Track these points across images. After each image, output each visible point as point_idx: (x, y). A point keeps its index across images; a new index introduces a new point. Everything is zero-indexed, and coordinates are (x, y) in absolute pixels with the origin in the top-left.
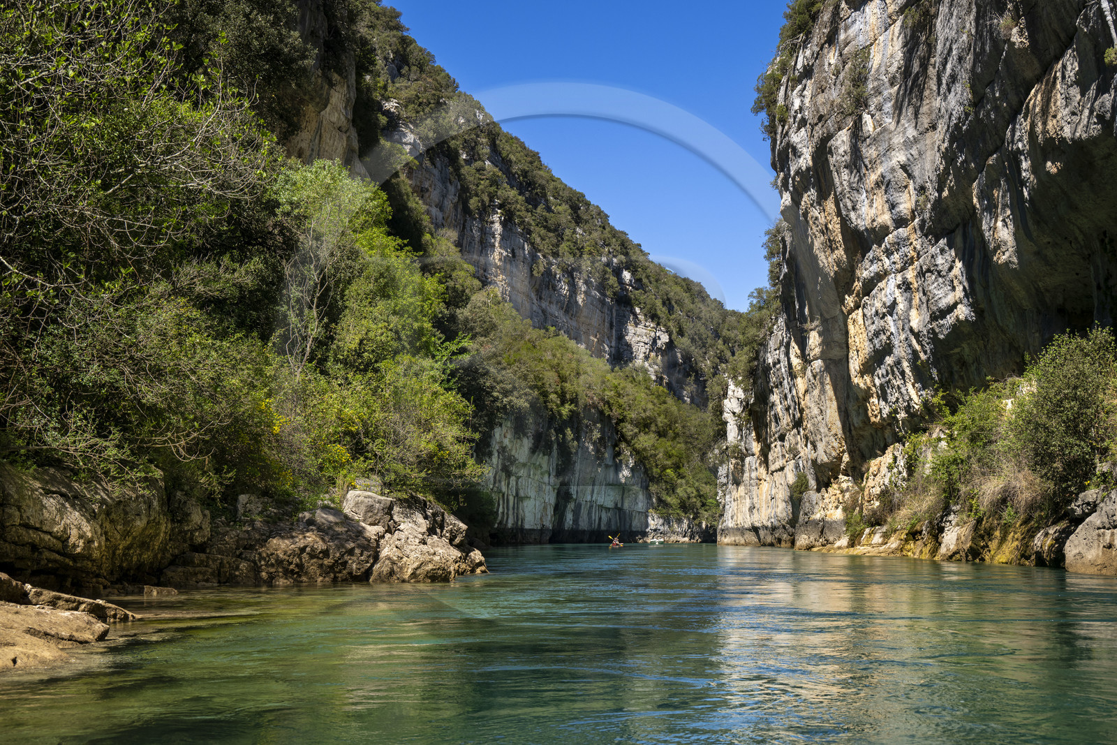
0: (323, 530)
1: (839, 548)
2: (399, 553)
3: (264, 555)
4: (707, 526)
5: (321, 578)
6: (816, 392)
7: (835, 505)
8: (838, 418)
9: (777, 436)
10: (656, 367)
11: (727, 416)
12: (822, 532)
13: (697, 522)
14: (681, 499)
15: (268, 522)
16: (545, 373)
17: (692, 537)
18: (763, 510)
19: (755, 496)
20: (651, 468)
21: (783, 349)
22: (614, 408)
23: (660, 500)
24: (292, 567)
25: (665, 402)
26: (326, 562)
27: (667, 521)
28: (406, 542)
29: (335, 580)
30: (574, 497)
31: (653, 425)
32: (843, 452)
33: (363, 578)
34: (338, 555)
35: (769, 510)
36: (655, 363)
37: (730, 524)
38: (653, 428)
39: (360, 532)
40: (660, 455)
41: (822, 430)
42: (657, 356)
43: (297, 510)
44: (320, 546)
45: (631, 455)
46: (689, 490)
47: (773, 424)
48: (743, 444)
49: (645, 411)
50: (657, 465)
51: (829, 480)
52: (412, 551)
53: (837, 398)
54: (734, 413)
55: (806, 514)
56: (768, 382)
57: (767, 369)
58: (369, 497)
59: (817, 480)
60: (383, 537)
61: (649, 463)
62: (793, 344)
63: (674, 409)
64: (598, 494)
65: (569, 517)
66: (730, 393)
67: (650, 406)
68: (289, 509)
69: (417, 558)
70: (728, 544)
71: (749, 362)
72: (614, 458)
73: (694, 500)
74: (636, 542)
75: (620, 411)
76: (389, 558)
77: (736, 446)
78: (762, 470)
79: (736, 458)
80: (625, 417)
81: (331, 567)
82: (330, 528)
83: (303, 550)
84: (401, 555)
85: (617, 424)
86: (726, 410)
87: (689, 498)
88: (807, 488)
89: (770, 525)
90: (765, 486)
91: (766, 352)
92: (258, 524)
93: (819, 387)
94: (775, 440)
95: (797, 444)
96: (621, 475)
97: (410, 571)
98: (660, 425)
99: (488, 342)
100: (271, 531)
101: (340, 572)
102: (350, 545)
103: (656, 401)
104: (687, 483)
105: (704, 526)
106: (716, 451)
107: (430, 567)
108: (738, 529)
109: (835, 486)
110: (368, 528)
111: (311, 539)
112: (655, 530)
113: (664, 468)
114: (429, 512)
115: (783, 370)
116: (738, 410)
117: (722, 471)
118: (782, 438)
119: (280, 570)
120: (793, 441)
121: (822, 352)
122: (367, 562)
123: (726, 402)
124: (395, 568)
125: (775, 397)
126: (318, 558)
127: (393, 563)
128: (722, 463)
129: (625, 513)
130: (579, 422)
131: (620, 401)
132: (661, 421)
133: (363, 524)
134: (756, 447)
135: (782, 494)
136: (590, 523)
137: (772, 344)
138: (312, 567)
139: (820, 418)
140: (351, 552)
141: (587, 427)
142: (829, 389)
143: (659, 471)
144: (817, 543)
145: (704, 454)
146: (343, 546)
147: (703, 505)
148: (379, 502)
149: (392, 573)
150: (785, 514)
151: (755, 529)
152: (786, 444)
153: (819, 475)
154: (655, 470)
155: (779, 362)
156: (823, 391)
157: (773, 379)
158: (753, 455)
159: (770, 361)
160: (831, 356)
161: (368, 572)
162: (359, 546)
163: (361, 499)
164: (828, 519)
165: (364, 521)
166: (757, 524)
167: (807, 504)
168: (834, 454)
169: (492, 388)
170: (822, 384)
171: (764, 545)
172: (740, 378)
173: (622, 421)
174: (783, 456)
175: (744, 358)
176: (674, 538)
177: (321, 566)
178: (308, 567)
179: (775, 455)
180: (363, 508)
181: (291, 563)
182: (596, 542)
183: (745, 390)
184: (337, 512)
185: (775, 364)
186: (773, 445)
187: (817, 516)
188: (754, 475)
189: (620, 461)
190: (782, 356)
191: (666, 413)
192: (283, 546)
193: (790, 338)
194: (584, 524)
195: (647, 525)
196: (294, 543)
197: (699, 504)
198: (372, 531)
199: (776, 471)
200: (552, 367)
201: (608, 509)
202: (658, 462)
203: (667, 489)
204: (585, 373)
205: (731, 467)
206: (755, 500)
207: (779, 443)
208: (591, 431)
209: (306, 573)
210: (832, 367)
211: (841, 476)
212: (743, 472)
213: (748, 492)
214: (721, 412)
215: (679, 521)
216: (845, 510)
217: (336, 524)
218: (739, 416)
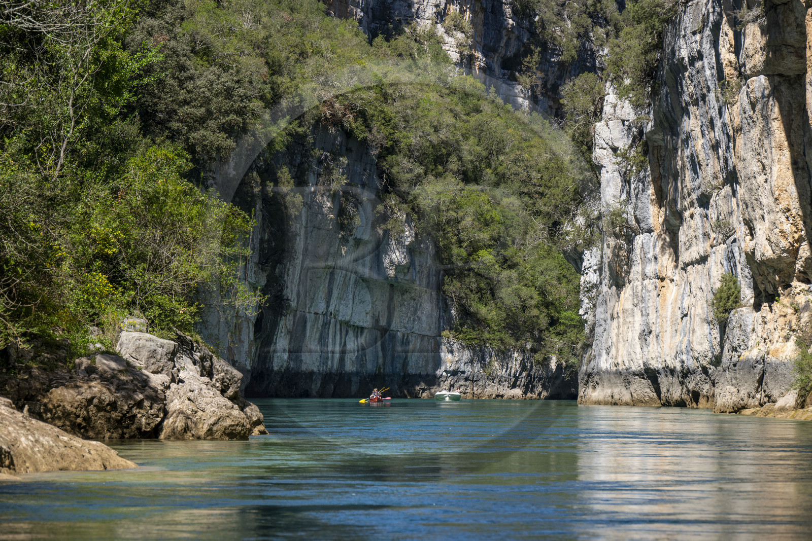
0: (107, 379)
1: (782, 409)
2: (192, 406)
3: (50, 406)
4: (559, 366)
5: (109, 434)
6: (755, 133)
7: (784, 333)
8: (792, 180)
9: (694, 196)
10: (459, 35)
11: (601, 154)
12: (760, 381)
13: (539, 356)
14: (508, 309)
15: (45, 370)
16: (243, 59)
17: (529, 387)
18: (667, 337)
19: (651, 311)
20: (447, 248)
21: (707, 32)
22: (376, 125)
23: (465, 313)
24: (79, 420)
25: (478, 111)
26: (114, 415)
27: (479, 355)
28: (200, 393)
29: (122, 436)
30: (293, 304)
31: (453, 158)
32: (800, 240)
33: (154, 434)
34: (126, 408)
35: (678, 338)
36: (458, 27)
37: (604, 363)
38: (454, 165)
39: (145, 383)
40: (468, 221)
41: (764, 201)
42: (462, 12)
43: (73, 355)
44: (108, 397)
45: (409, 220)
46: (525, 292)
47: (689, 174)
48: (630, 209)
49: (436, 130)
50: (460, 242)
51: (776, 289)
52: (207, 404)
53: (791, 145)
54: (615, 149)
55: (735, 349)
56: (680, 94)
57: (678, 68)
58: (151, 340)
59: (756, 288)
60: (168, 387)
61: (445, 237)
62: (725, 27)
63: (497, 123)
64: (340, 298)
65: (282, 343)
66: (607, 109)
67: (448, 119)
68: (62, 353)
69: (214, 412)
70: (598, 403)
71: (646, 53)
72: (373, 227)
73: (535, 312)
74: (415, 396)
75: (385, 131)
76: (181, 412)
77: (617, 214)
78: (666, 260)
79: (617, 236)
80: (396, 142)
81: (119, 422)
82: (114, 376)
83: (90, 401)
84: (195, 408)
85: (380, 157)
86: (600, 141)
87: (524, 308)
88: (737, 301)
89: (678, 367)
90: (672, 291)
91: (676, 36)
92: (36, 372)
93: (760, 124)
94: (692, 204)
95: (731, 214)
96: (386, 261)
97: (206, 428)
98: (467, 157)
99: (161, 28)
100: (51, 380)
101: (127, 427)
102: (140, 397)
103: (458, 108)
104: (521, 277)
105: (553, 365)
106: (580, 221)
107: (228, 422)
108: (619, 374)
109: (784, 300)
110: (152, 376)
111: (96, 388)
112: (454, 373)
113: (474, 248)
114: (197, 356)
115: (708, 73)
116: (622, 143)
117: (591, 259)
118: (704, 201)
119: (68, 423)
120: (724, 209)
121: (767, 62)
122: (157, 416)
123: (599, 126)
124: (189, 422)
125: (691, 124)
126: (105, 411)
127: (188, 417)
128: (589, 244)
129: (393, 337)
130: (306, 154)
131: (387, 109)
132: (470, 149)
133: (145, 372)
134: (655, 216)
135: (701, 308)
136: (324, 359)
137: (689, 21)
138: (99, 421)
139: (761, 179)
140: (139, 404)
141: (320, 162)
142: (777, 127)
143: (464, 253)
144: (751, 402)
145: (556, 224)
146: (131, 398)
147: (553, 322)
148: (162, 346)
149: (186, 429)
150: (706, 346)
151: (651, 375)
152: (712, 213)
153: (759, 279)
154: (455, 250)
155: (700, 56)
156: (767, 131)
157: (689, 89)
158: (650, 231)
159: (684, 53)
160: (781, 70)
161: (158, 428)
162: (148, 397)
163: (142, 342)
164: (771, 358)
165: (146, 368)
166: (655, 365)
167: (737, 331)
168: (784, 244)
169: (171, 113)
170: (766, 118)
171: (667, 404)
172: (627, 82)
173: (390, 150)
174: (706, 235)
175: (636, 45)
176: (492, 389)
177: (108, 420)
178: (96, 421)
179: (691, 233)
180: (145, 354)
181: (78, 416)
182: (333, 396)
183: (637, 106)
184: (117, 357)
185: (692, 61)
186: (687, 214)
187: (753, 354)
188: (650, 269)
189: (386, 232)
190: (707, 46)
191: (480, 132)
192: (69, 398)
193: (720, 15)
194: (310, 361)
195: (438, 363)
196: (80, 394)
197: (544, 321)
198: (157, 380)
199: (692, 263)
200: (256, 46)
201: (359, 330)
202: (463, 235)
203: (479, 290)
204: (318, 52)
205: (608, 252)
206: (652, 318)
207: (698, 210)
208: (329, 171)
209: (93, 428)
210: (783, 88)
211: (795, 283)
212: (629, 262)
213: (640, 300)
214: (590, 148)
215: (504, 355)
216: (799, 343)
217: (120, 371)
218: (624, 156)
